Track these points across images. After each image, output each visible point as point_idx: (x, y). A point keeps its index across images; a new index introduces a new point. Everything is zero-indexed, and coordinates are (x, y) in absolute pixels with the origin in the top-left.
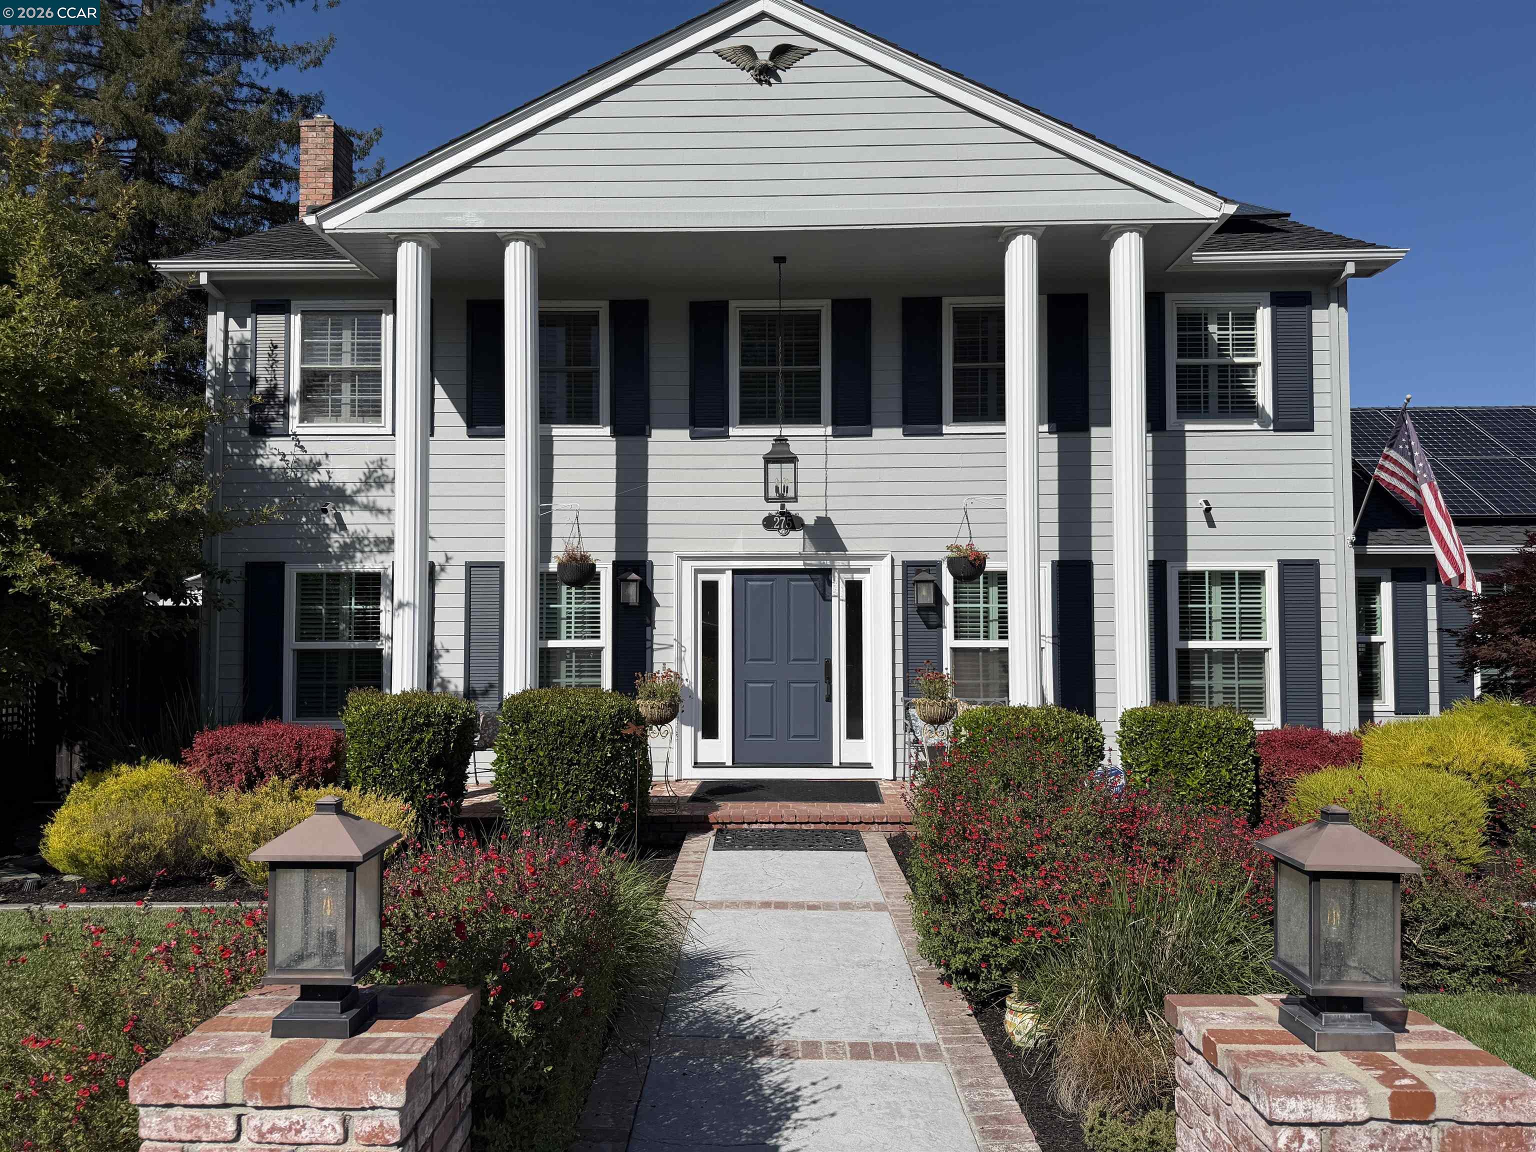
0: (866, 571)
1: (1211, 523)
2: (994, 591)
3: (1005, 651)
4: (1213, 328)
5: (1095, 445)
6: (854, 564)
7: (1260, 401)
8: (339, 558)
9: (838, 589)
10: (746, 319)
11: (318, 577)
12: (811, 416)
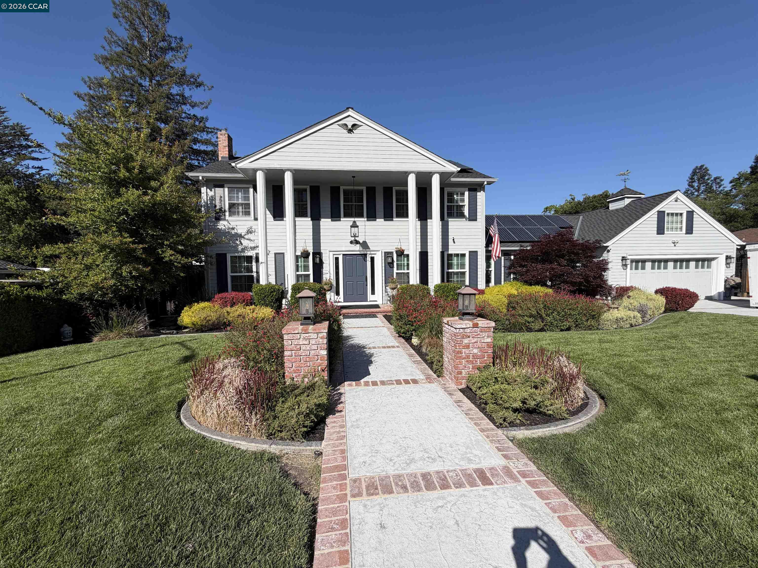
0: (375, 254)
1: (454, 242)
2: (406, 259)
3: (408, 273)
4: (455, 196)
5: (429, 224)
6: (372, 252)
7: (465, 214)
8: (241, 252)
9: (369, 259)
10: (345, 191)
11: (236, 257)
12: (361, 216)
